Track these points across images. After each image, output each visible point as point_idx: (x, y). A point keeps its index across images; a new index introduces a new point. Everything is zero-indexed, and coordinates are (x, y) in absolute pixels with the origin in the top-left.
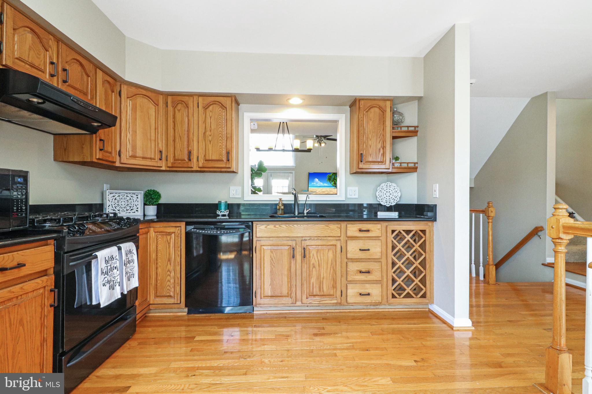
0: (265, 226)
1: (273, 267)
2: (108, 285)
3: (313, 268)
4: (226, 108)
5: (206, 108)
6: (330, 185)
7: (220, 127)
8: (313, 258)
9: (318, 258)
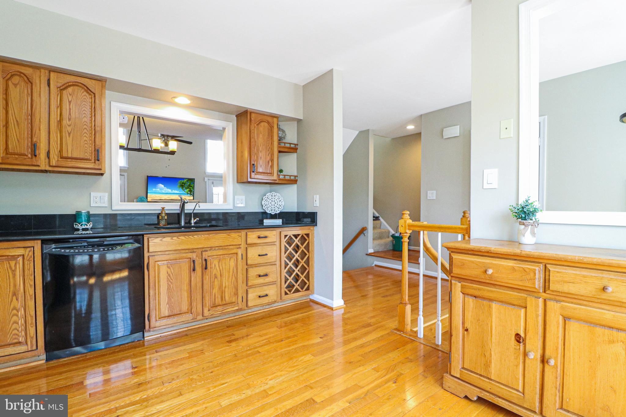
0: (160, 239)
1: (170, 283)
3: (214, 279)
4: (94, 94)
5: (62, 89)
6: (184, 193)
7: (85, 117)
8: (214, 268)
9: (219, 268)
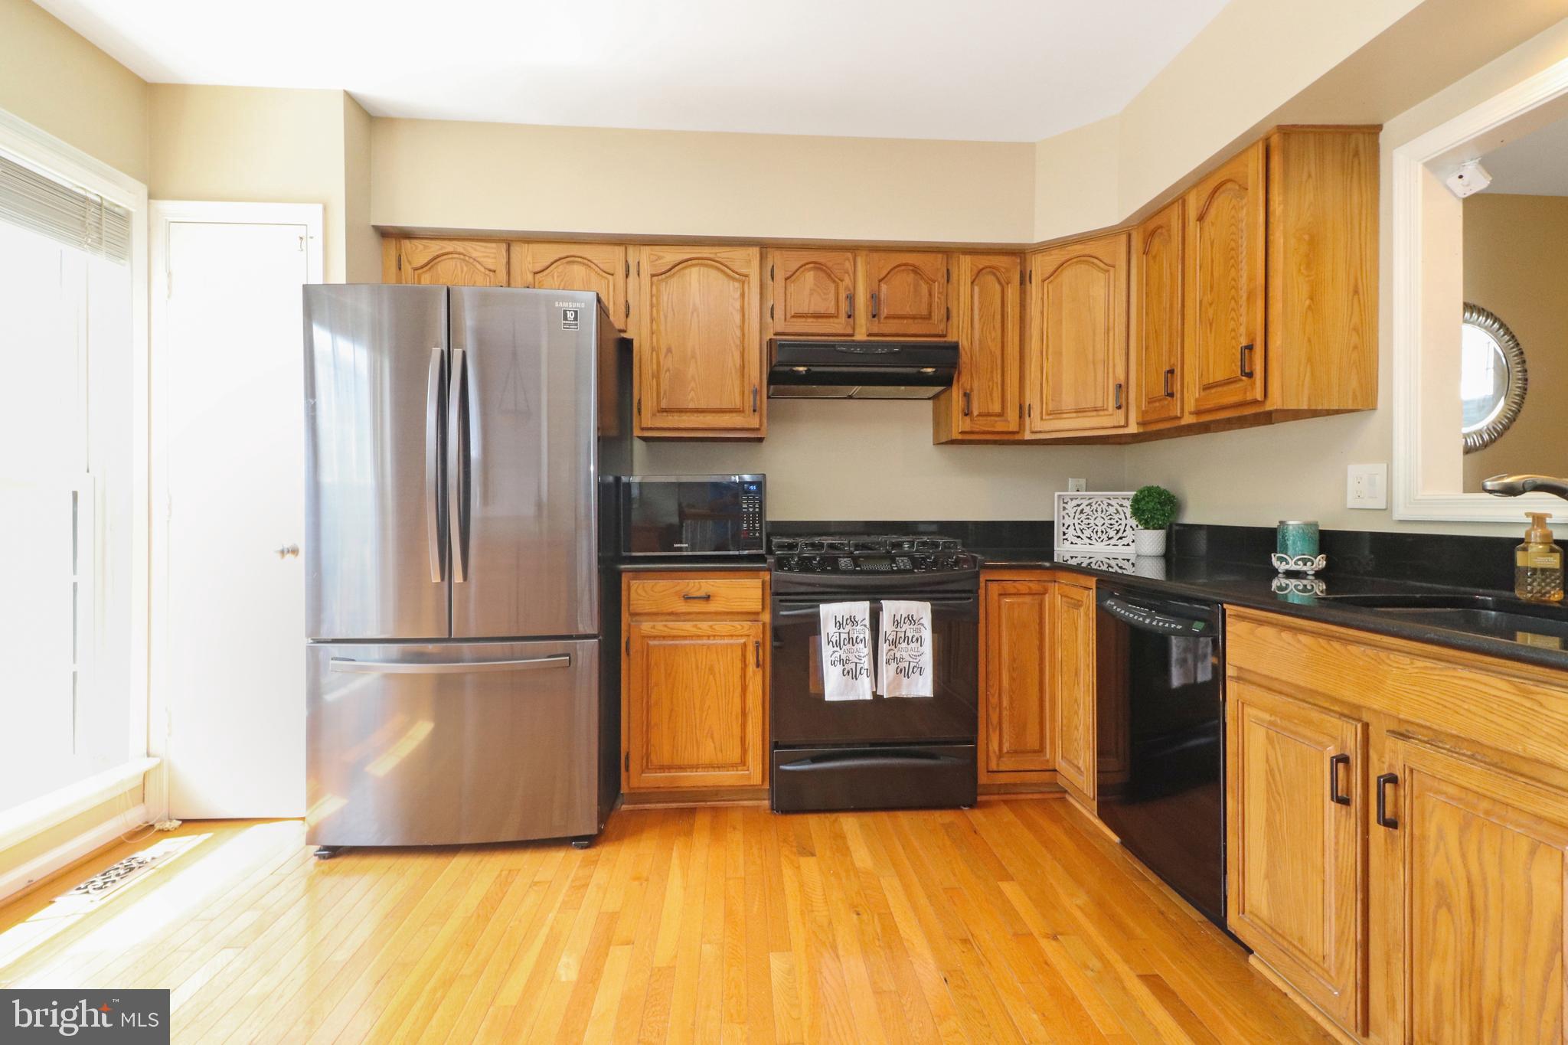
0: (1250, 625)
1: (1273, 804)
2: (840, 668)
3: (1438, 906)
4: (1247, 190)
5: (1203, 218)
7: (1232, 266)
9: (1465, 865)
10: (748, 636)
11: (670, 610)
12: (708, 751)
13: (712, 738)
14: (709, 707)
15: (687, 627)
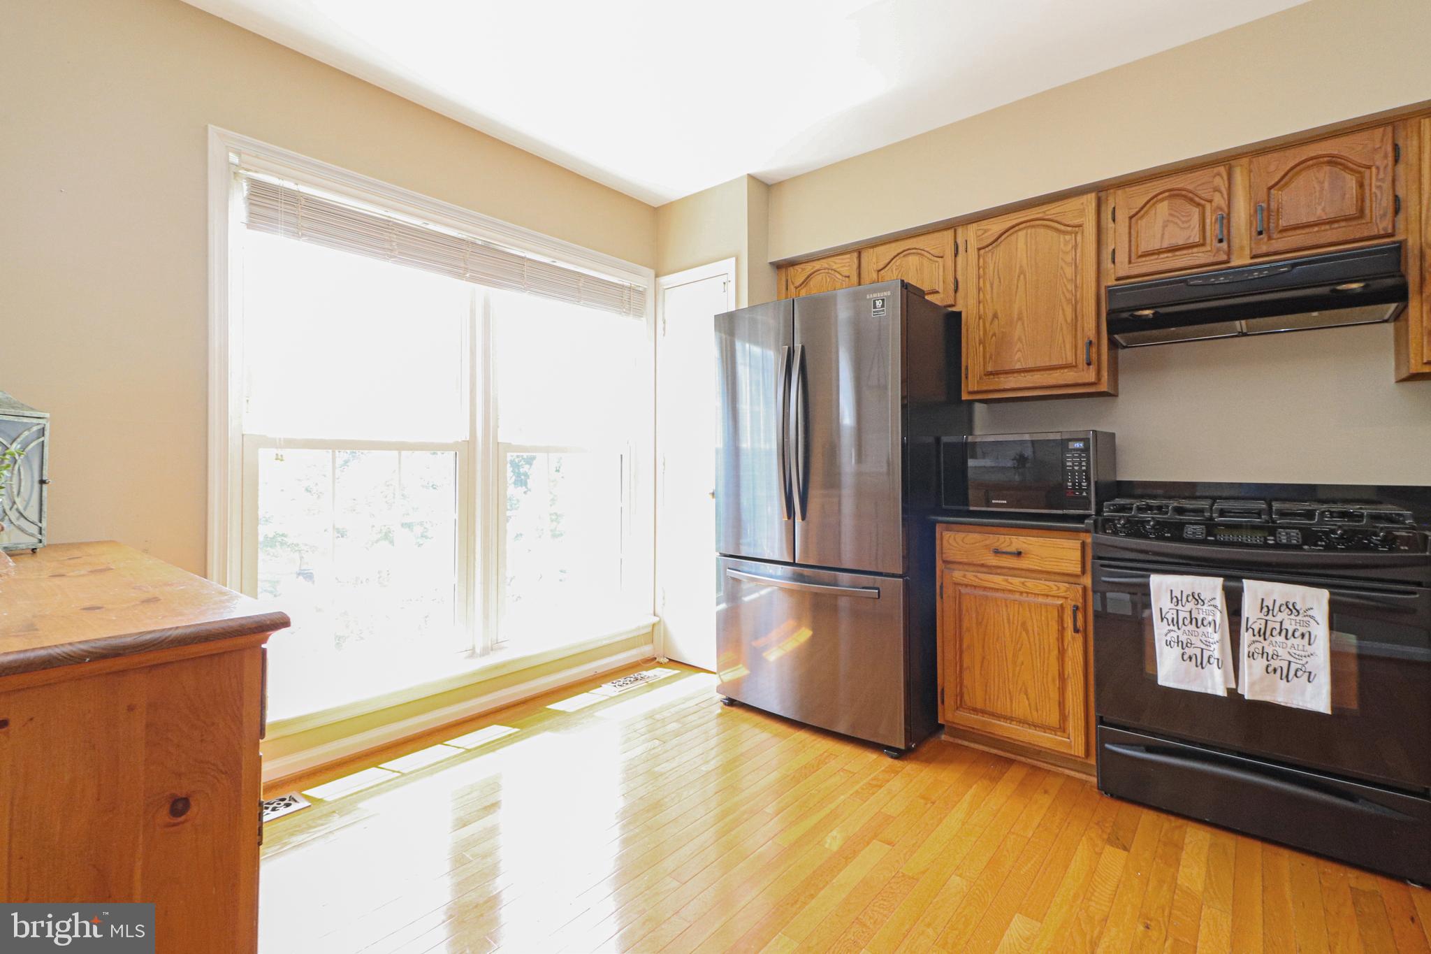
2: (1177, 651)
10: (1066, 598)
11: (982, 562)
12: (1020, 707)
13: (1026, 693)
14: (1023, 663)
15: (998, 580)
